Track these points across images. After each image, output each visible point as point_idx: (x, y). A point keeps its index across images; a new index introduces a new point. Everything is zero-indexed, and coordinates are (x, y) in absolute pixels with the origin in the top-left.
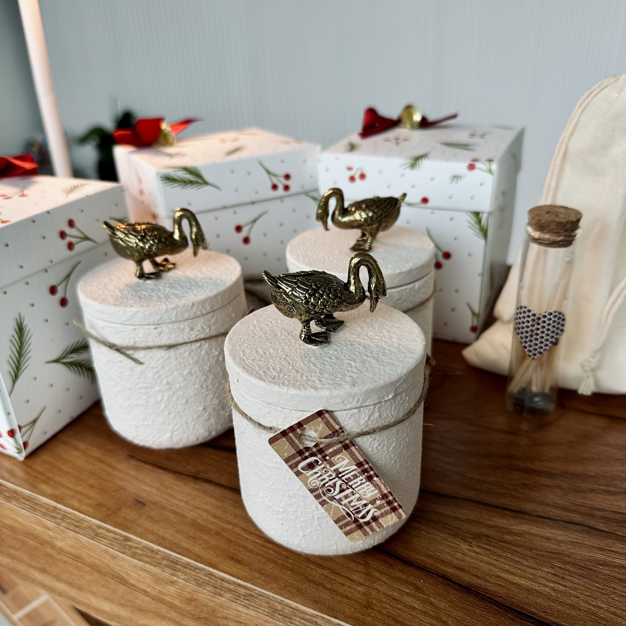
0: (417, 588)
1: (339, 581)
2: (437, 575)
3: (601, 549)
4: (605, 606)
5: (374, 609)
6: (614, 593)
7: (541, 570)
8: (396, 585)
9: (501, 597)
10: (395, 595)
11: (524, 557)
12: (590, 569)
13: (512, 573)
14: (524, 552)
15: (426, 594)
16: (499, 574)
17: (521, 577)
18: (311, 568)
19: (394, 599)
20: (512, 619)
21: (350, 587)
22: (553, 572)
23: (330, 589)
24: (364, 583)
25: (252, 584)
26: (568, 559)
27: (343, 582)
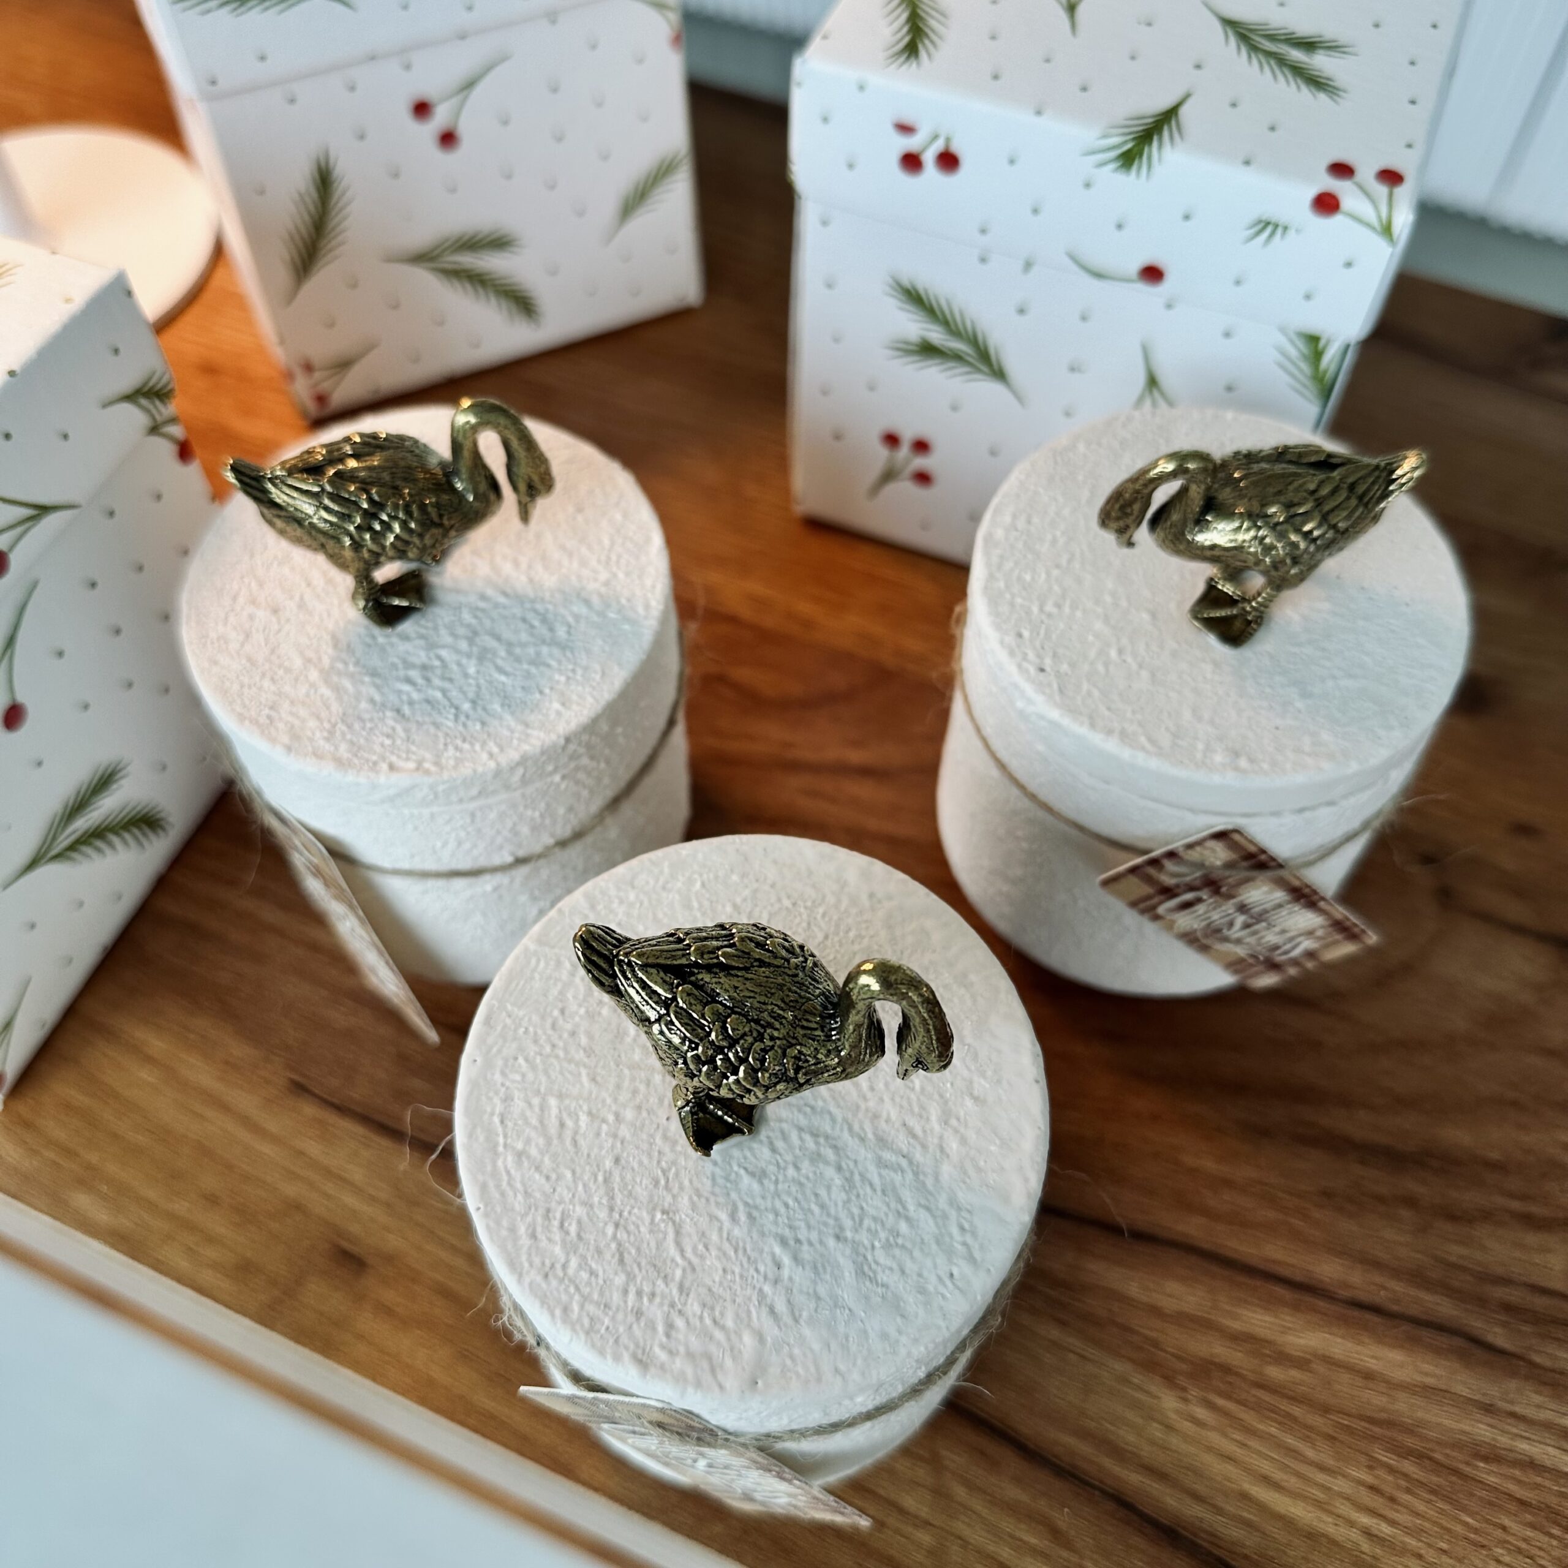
7: (1345, 1475)
14: (1308, 1418)
17: (1295, 1495)
24: (930, 1519)
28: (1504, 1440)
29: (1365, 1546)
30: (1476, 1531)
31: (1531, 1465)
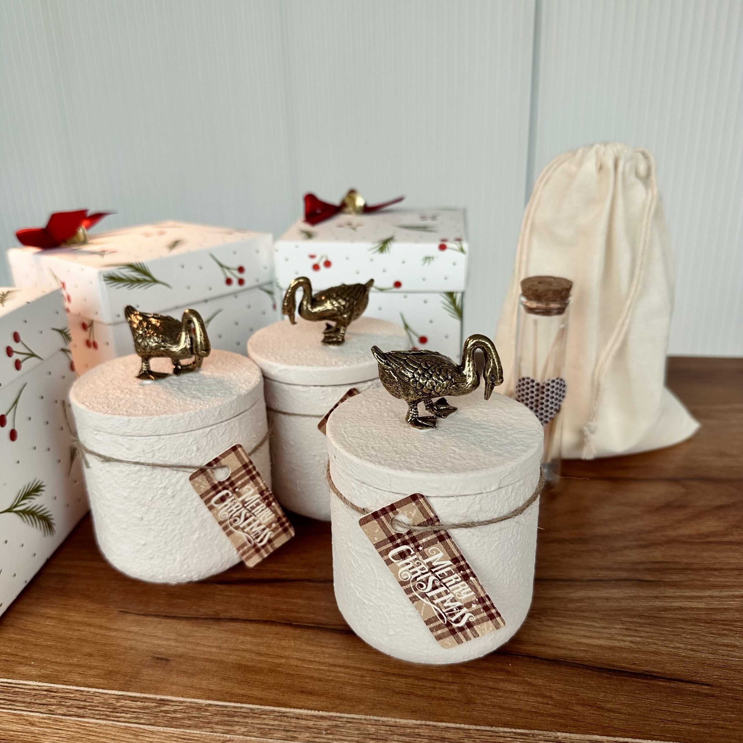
0: (508, 672)
1: (428, 685)
2: (521, 655)
3: (656, 597)
4: (681, 645)
5: (477, 703)
6: (684, 633)
7: (614, 628)
8: (488, 675)
9: (589, 661)
10: (491, 684)
11: (593, 619)
12: (655, 617)
13: (590, 637)
14: (592, 615)
15: (520, 676)
16: (578, 640)
17: (599, 638)
18: (393, 681)
19: (491, 688)
20: (609, 678)
21: (442, 689)
22: (625, 627)
23: (423, 696)
24: (454, 681)
25: (337, 712)
26: (633, 613)
27: (432, 685)
28: (667, 604)
29: (634, 646)
30: (672, 632)
31: (681, 608)
